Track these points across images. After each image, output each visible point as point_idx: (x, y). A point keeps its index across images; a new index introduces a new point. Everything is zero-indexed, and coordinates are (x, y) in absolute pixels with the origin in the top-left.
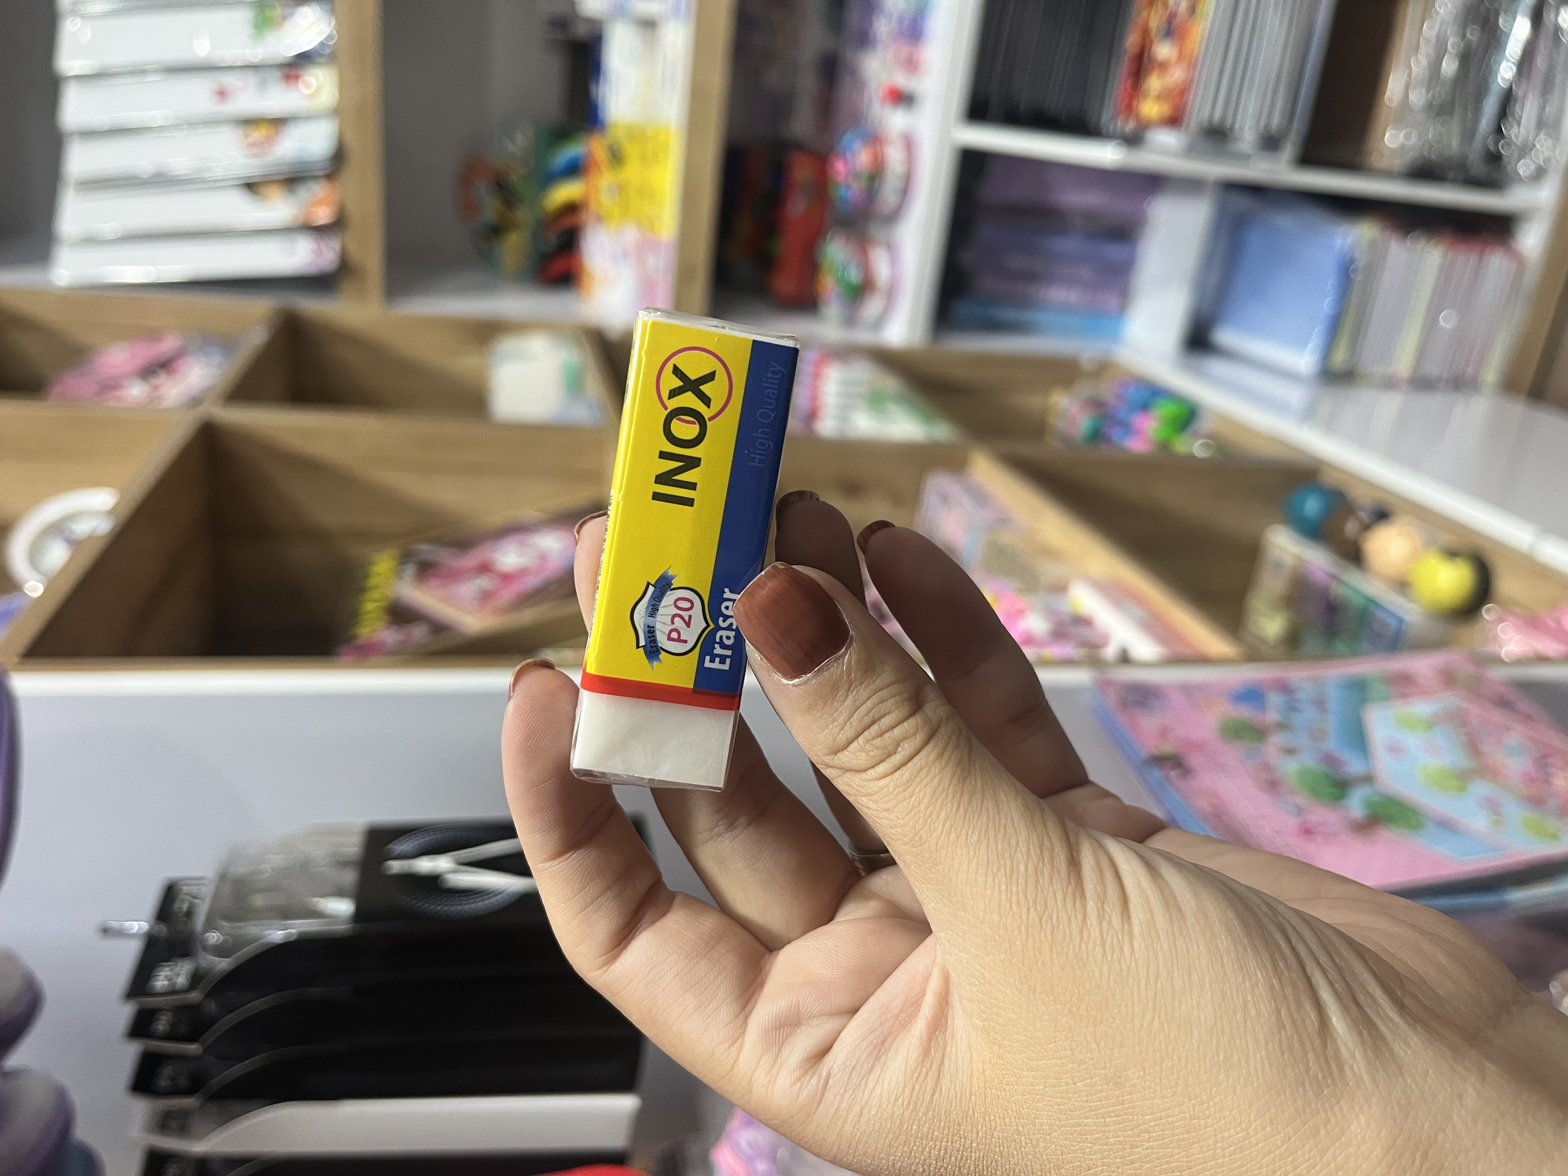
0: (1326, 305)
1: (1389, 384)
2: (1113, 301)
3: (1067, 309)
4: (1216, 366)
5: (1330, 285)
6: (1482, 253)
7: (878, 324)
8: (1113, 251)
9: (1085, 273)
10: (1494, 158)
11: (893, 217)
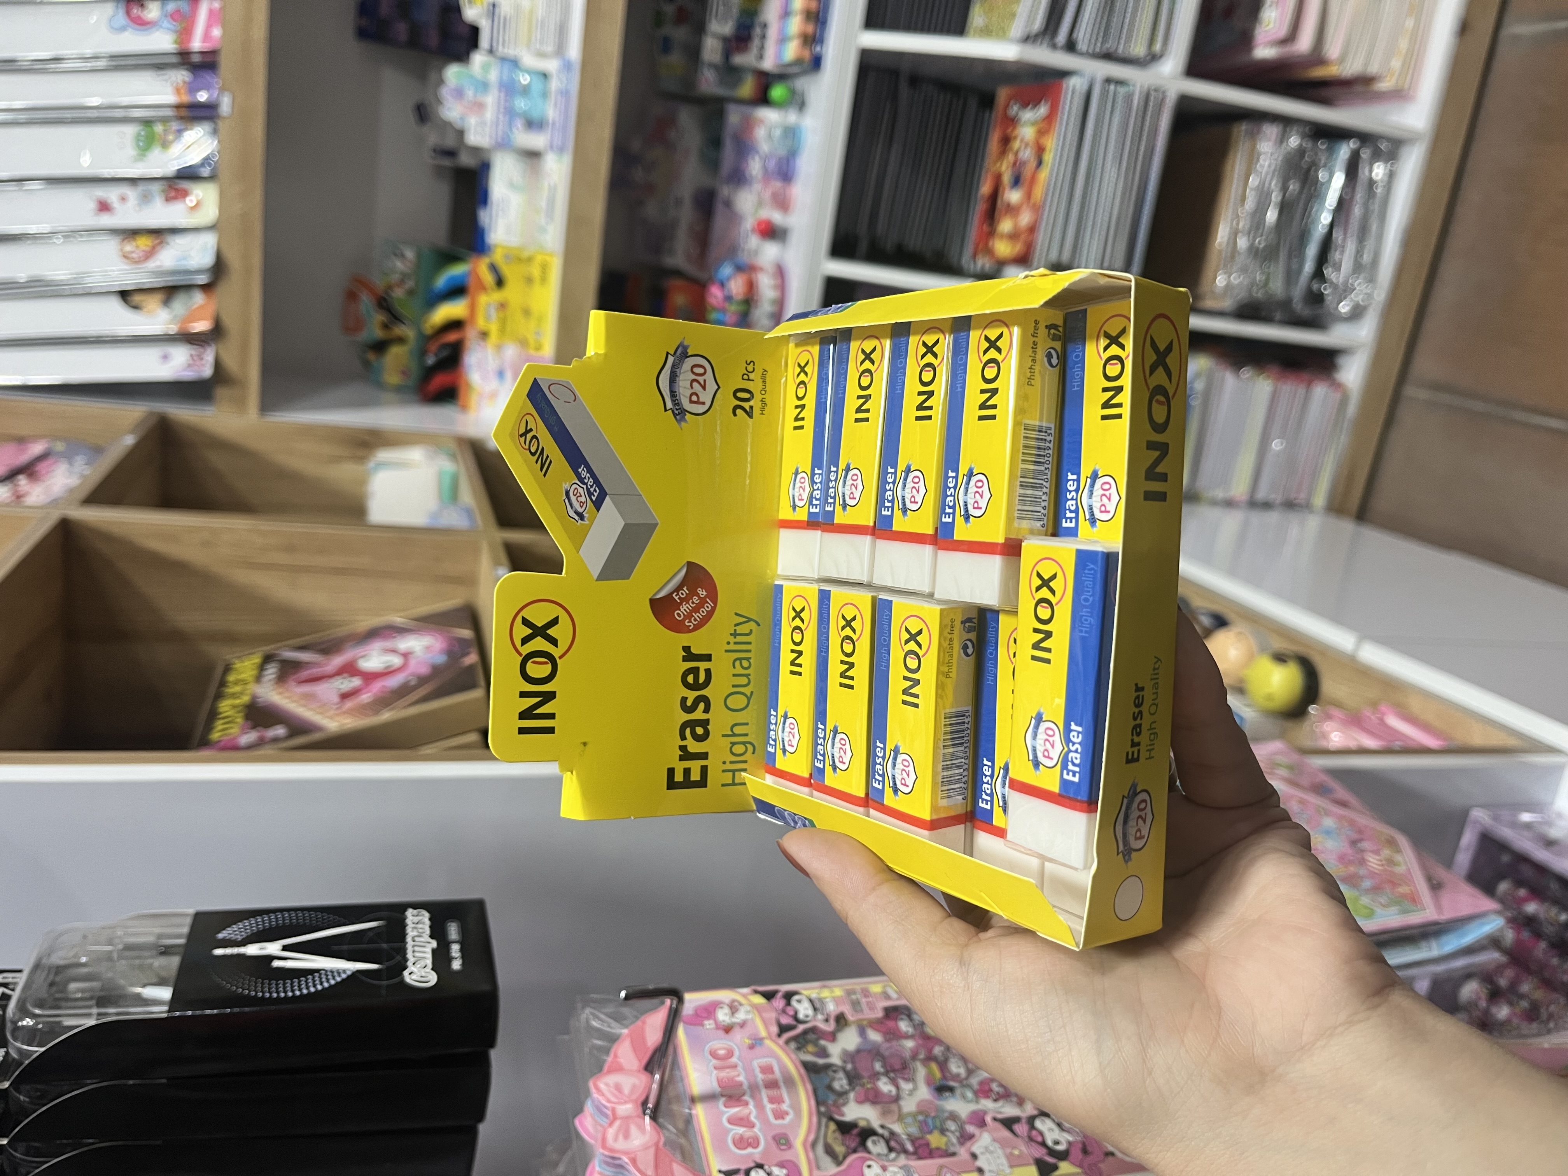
1: (1230, 504)
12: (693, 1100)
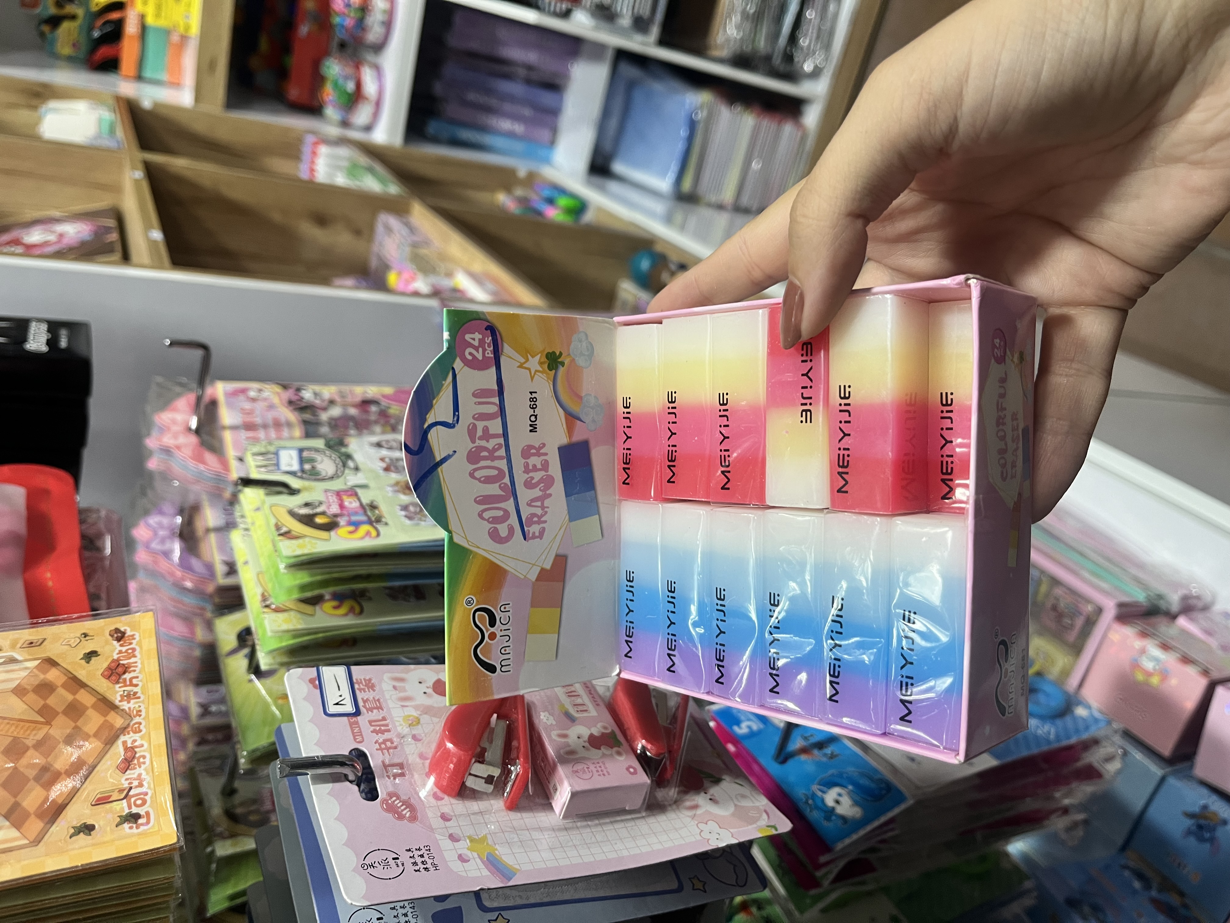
0: (680, 147)
1: (720, 207)
2: (544, 134)
3: (511, 135)
4: (613, 186)
5: (683, 133)
6: (780, 122)
7: (368, 128)
8: (546, 98)
9: (527, 112)
10: (789, 58)
11: (379, 48)
12: (224, 428)
